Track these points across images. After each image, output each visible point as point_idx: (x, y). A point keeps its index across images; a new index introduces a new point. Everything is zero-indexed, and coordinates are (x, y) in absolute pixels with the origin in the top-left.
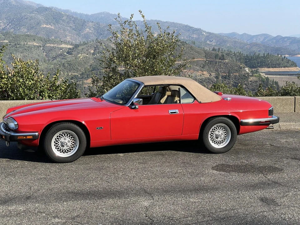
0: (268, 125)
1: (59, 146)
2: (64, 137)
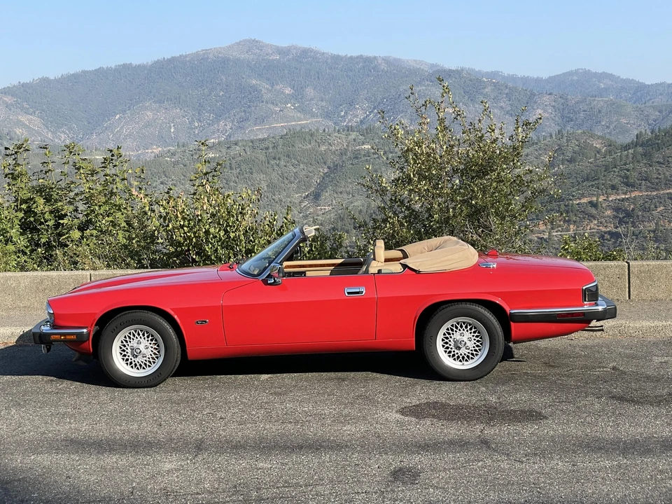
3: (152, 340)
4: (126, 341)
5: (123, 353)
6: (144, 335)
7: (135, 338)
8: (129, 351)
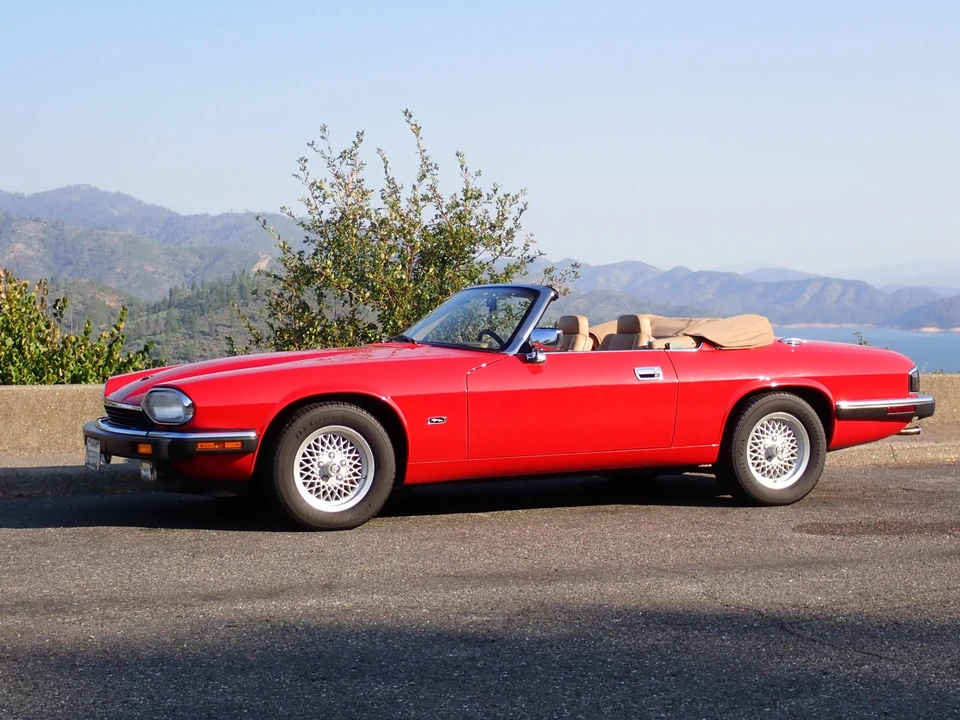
0: (908, 419)
1: (315, 479)
2: (328, 448)
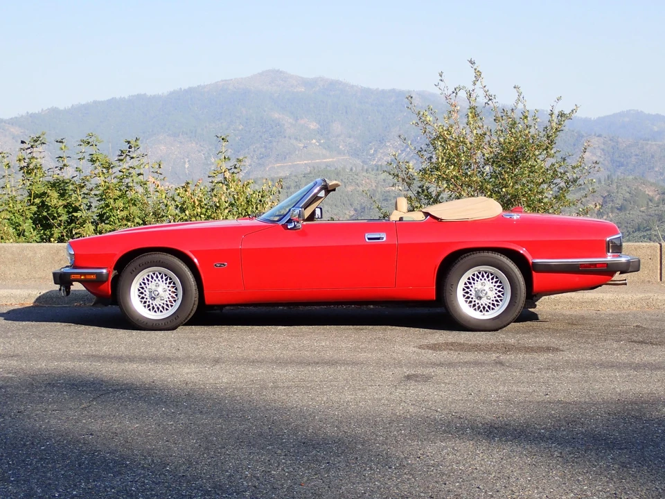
3: (170, 283)
4: (145, 284)
5: (142, 295)
6: (162, 278)
7: (153, 281)
8: (147, 293)
